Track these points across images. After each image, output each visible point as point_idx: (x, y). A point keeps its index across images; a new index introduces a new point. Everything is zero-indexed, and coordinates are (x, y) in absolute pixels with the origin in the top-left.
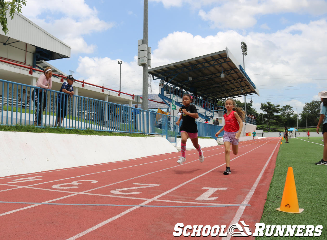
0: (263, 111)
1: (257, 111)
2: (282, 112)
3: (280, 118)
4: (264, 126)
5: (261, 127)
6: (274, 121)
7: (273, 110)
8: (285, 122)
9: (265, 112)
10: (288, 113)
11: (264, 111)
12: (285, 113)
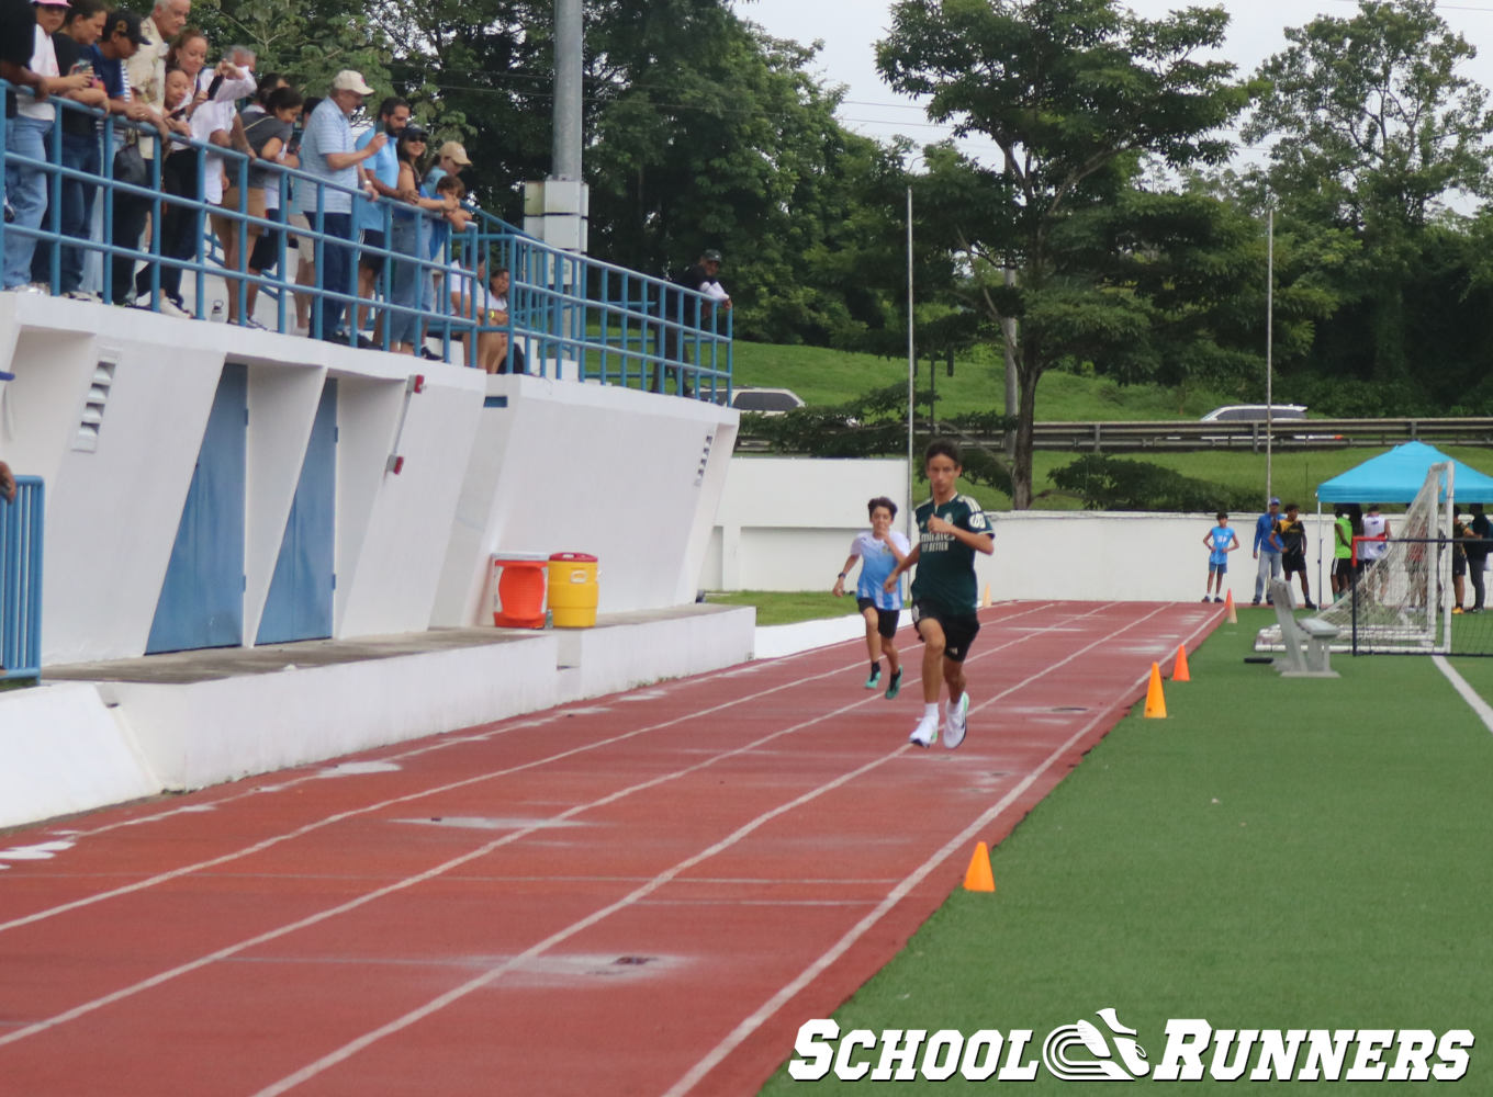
0: (927, 99)
1: (837, 97)
2: (1299, 123)
3: (1215, 260)
4: (927, 398)
5: (889, 398)
6: (1110, 316)
7: (1106, 98)
8: (1304, 334)
9: (960, 131)
10: (1396, 152)
11: (939, 112)
12: (1345, 153)
